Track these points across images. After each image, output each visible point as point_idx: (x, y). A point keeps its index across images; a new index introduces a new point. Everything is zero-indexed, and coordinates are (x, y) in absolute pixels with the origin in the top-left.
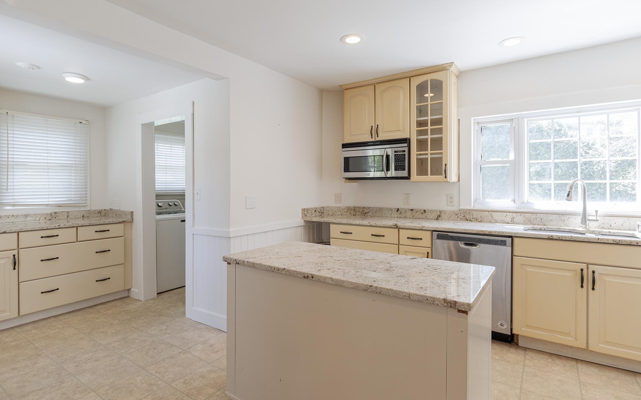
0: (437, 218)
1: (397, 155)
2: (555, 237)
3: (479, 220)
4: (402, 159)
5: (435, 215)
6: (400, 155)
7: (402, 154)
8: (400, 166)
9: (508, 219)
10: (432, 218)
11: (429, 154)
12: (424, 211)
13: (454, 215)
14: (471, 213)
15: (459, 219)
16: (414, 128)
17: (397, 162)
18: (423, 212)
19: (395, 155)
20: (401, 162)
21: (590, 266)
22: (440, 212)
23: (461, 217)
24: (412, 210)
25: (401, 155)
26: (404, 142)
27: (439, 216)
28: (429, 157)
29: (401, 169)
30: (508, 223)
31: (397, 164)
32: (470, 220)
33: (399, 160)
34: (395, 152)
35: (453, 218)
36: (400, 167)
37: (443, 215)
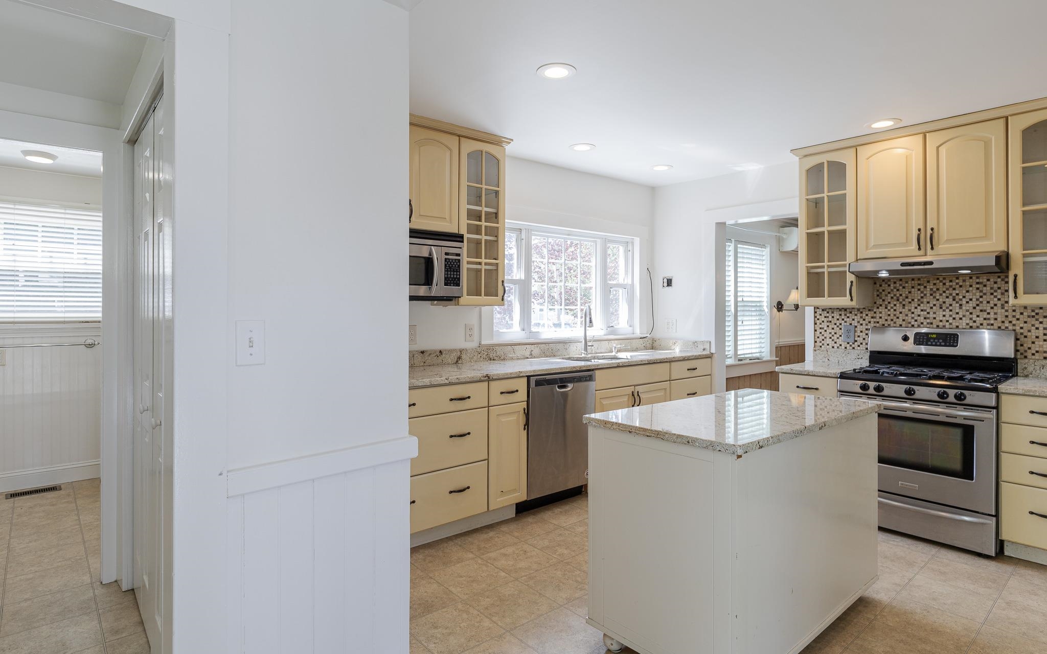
0: (457, 361)
1: (449, 259)
2: (621, 365)
3: (502, 358)
4: (455, 267)
5: (454, 356)
6: (452, 260)
7: (456, 260)
8: (452, 278)
9: (527, 354)
10: (450, 361)
11: (483, 264)
12: (440, 352)
13: (476, 355)
14: (495, 349)
15: (481, 359)
16: (465, 222)
17: (447, 271)
18: (438, 353)
19: (446, 259)
20: (454, 271)
21: (636, 387)
22: (461, 351)
23: (484, 356)
24: (423, 352)
25: (454, 261)
26: (459, 239)
27: (459, 358)
28: (484, 267)
29: (454, 283)
30: (527, 358)
31: (448, 274)
32: (493, 360)
33: (450, 268)
34: (447, 254)
35: (475, 358)
36: (452, 280)
37: (464, 356)
